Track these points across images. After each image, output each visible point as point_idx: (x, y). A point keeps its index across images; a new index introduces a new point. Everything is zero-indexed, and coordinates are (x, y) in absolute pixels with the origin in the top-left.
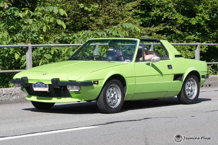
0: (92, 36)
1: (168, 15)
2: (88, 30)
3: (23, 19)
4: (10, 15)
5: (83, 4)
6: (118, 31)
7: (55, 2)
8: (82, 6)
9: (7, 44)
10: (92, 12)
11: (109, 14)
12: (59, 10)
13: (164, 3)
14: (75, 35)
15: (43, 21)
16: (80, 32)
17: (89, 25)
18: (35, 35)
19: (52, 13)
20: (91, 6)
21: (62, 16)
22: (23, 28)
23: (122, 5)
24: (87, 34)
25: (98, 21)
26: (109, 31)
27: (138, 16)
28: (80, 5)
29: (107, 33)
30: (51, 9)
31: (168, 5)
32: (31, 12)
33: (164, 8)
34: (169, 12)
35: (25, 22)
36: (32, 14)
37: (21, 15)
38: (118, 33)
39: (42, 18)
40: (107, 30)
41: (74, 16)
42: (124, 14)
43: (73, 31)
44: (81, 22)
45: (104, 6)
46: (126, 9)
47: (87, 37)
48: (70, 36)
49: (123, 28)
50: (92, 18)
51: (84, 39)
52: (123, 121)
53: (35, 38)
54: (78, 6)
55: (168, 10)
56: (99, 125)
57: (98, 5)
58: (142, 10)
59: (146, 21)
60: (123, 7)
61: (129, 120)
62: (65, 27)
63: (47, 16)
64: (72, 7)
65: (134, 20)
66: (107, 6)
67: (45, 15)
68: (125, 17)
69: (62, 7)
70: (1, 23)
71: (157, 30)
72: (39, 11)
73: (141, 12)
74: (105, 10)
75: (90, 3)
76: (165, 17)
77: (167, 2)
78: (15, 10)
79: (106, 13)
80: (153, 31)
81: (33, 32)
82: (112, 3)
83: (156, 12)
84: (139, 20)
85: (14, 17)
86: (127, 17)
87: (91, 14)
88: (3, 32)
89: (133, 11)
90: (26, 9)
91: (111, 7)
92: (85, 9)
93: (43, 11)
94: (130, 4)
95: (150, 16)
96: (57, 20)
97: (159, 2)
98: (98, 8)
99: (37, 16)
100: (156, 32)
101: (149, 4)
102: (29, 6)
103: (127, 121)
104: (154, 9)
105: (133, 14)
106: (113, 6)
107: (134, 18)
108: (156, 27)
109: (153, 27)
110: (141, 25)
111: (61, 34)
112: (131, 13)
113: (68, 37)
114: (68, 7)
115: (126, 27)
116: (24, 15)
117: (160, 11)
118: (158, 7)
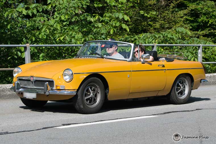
0: (151, 37)
1: (213, 21)
2: (147, 33)
3: (94, 23)
4: (84, 20)
5: (143, 11)
6: (173, 34)
7: (120, 10)
8: (142, 12)
9: (81, 44)
10: (150, 18)
11: (164, 20)
12: (123, 16)
13: (209, 12)
14: (136, 37)
15: (111, 25)
16: (140, 34)
17: (148, 29)
18: (103, 37)
19: (118, 18)
20: (150, 13)
21: (126, 21)
22: (94, 31)
23: (175, 12)
24: (146, 36)
25: (155, 25)
26: (165, 34)
27: (188, 22)
28: (140, 12)
29: (163, 35)
30: (117, 15)
31: (213, 13)
32: (101, 17)
33: (210, 15)
34: (214, 19)
35: (96, 26)
36: (101, 19)
37: (92, 20)
38: (172, 35)
39: (110, 23)
40: (164, 33)
41: (135, 21)
42: (176, 20)
43: (134, 34)
44: (142, 26)
45: (160, 13)
46: (179, 16)
47: (146, 39)
48: (132, 38)
49: (176, 31)
50: (150, 22)
51: (144, 40)
52: (178, 112)
53: (104, 39)
54: (139, 13)
55: (213, 17)
56: (158, 114)
57: (155, 12)
58: (191, 17)
59: (194, 26)
60: (176, 15)
61: (183, 110)
62: (128, 30)
63: (113, 21)
64: (134, 14)
65: (185, 25)
66: (163, 13)
67: (112, 20)
68: (178, 22)
69: (126, 14)
70: (76, 26)
71: (203, 33)
72: (107, 17)
73: (190, 19)
74: (161, 16)
75: (149, 11)
76: (210, 23)
77: (212, 11)
78: (87, 15)
79: (162, 19)
80: (200, 35)
81: (102, 34)
82: (167, 11)
83: (203, 18)
84: (189, 25)
85: (87, 21)
86: (179, 22)
87: (149, 20)
88: (78, 34)
89: (184, 17)
90: (96, 14)
91: (166, 14)
92: (145, 15)
93: (110, 17)
94: (182, 12)
95: (197, 22)
96: (122, 24)
97: (205, 10)
98: (156, 15)
99: (106, 21)
100: (202, 35)
101: (197, 12)
102: (98, 12)
103: (182, 111)
104: (202, 16)
105: (185, 20)
106: (167, 13)
107: (185, 24)
108: (203, 31)
109: (200, 31)
110: (191, 29)
111: (124, 36)
112: (182, 19)
113: (130, 38)
114: (130, 13)
115: (179, 31)
116: (95, 20)
117: (206, 18)
118: (205, 14)
